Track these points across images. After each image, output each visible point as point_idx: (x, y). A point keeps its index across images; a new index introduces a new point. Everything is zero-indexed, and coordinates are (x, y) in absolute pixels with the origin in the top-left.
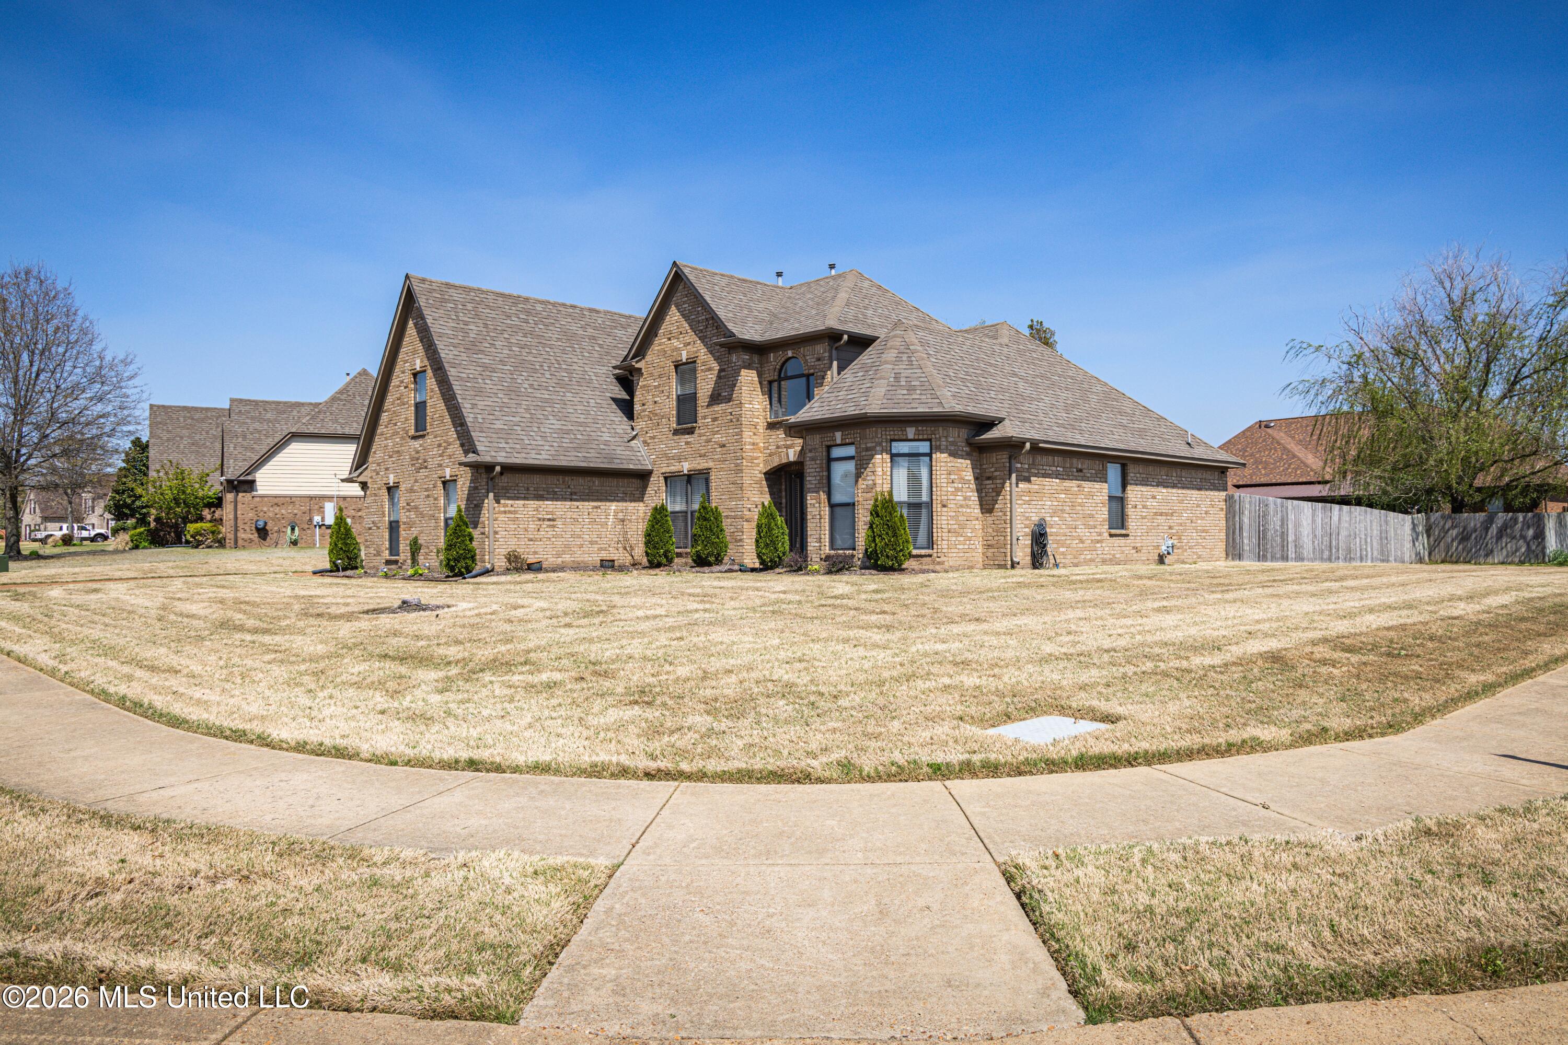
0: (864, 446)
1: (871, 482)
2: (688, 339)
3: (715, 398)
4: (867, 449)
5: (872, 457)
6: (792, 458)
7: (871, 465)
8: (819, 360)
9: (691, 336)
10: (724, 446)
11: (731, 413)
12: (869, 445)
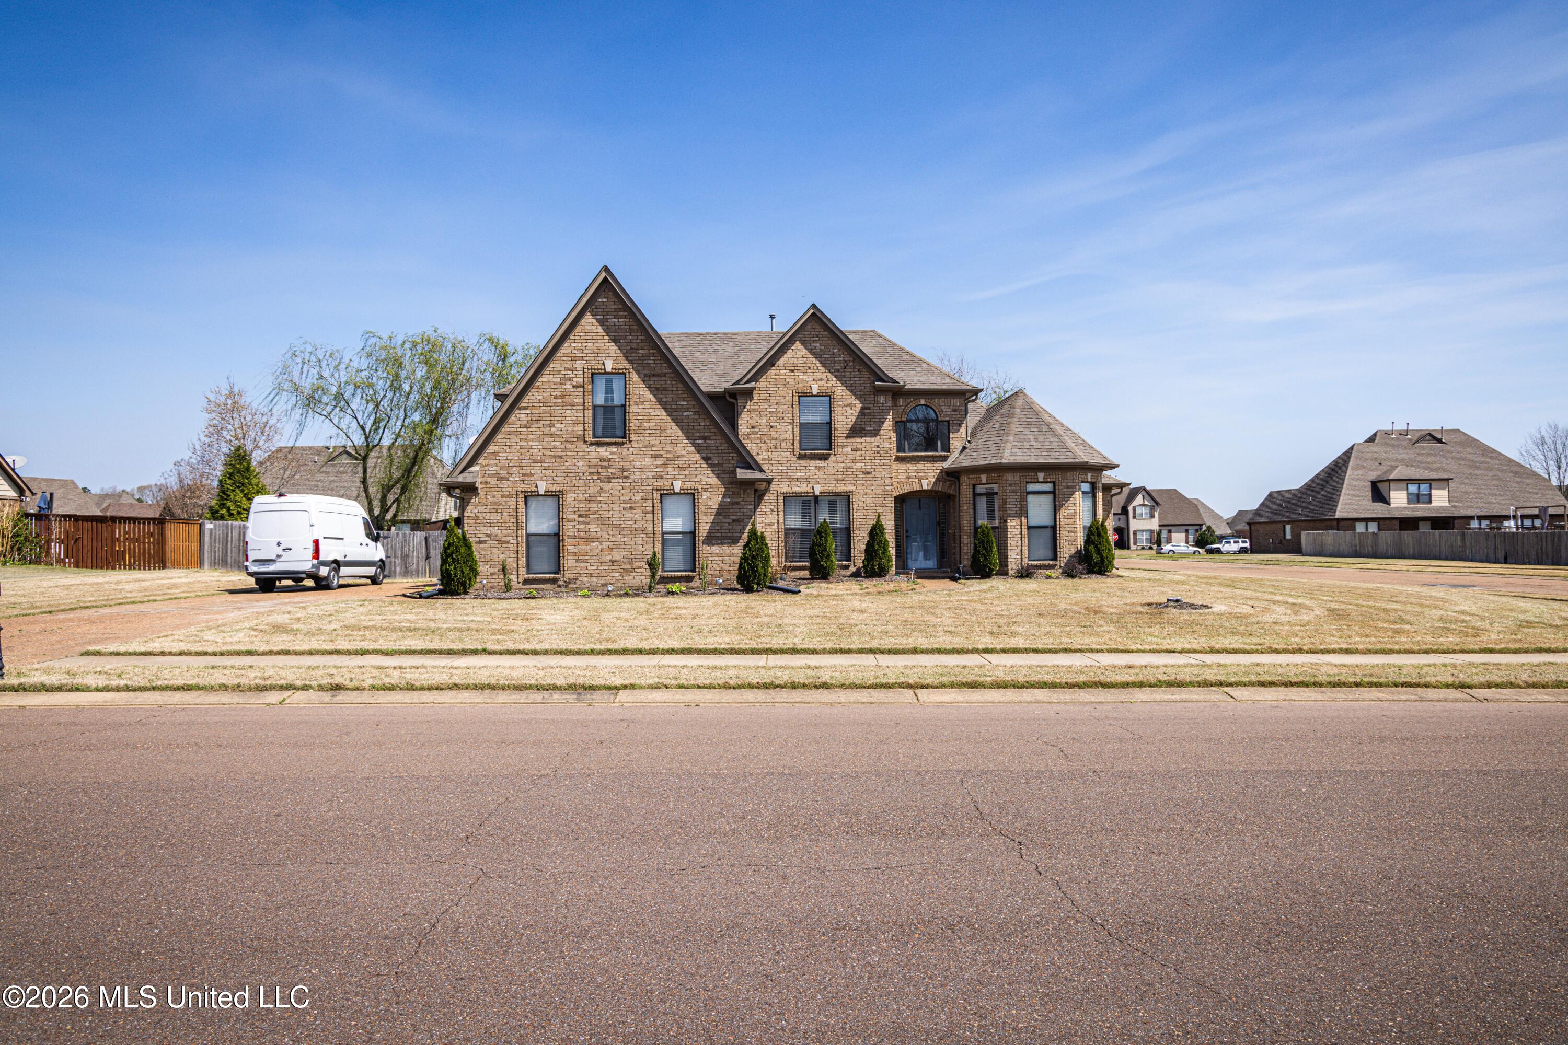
0: (1065, 485)
1: (1072, 511)
2: (819, 374)
3: (856, 431)
4: (1068, 487)
5: (1074, 493)
6: (925, 487)
7: (1072, 499)
8: (955, 410)
9: (822, 373)
10: (869, 473)
11: (878, 446)
12: (1069, 484)
